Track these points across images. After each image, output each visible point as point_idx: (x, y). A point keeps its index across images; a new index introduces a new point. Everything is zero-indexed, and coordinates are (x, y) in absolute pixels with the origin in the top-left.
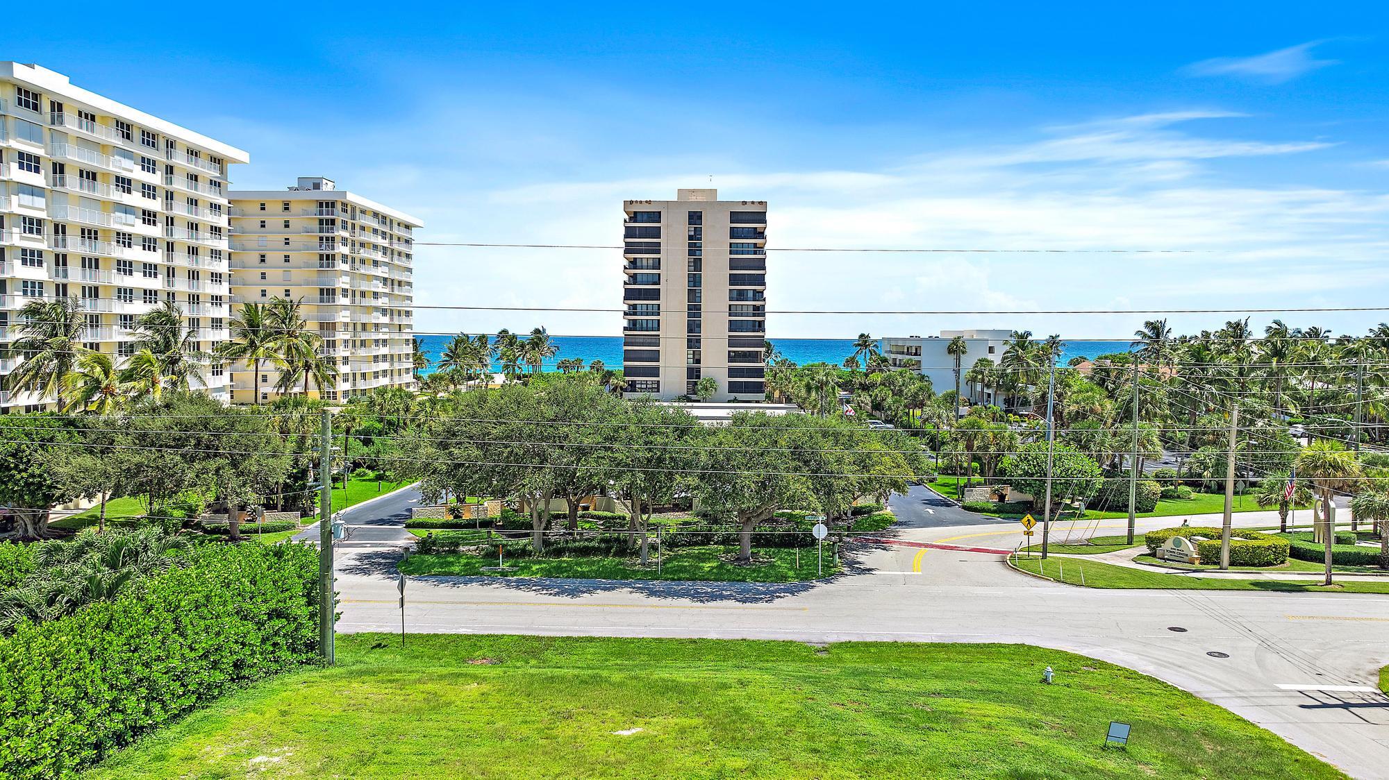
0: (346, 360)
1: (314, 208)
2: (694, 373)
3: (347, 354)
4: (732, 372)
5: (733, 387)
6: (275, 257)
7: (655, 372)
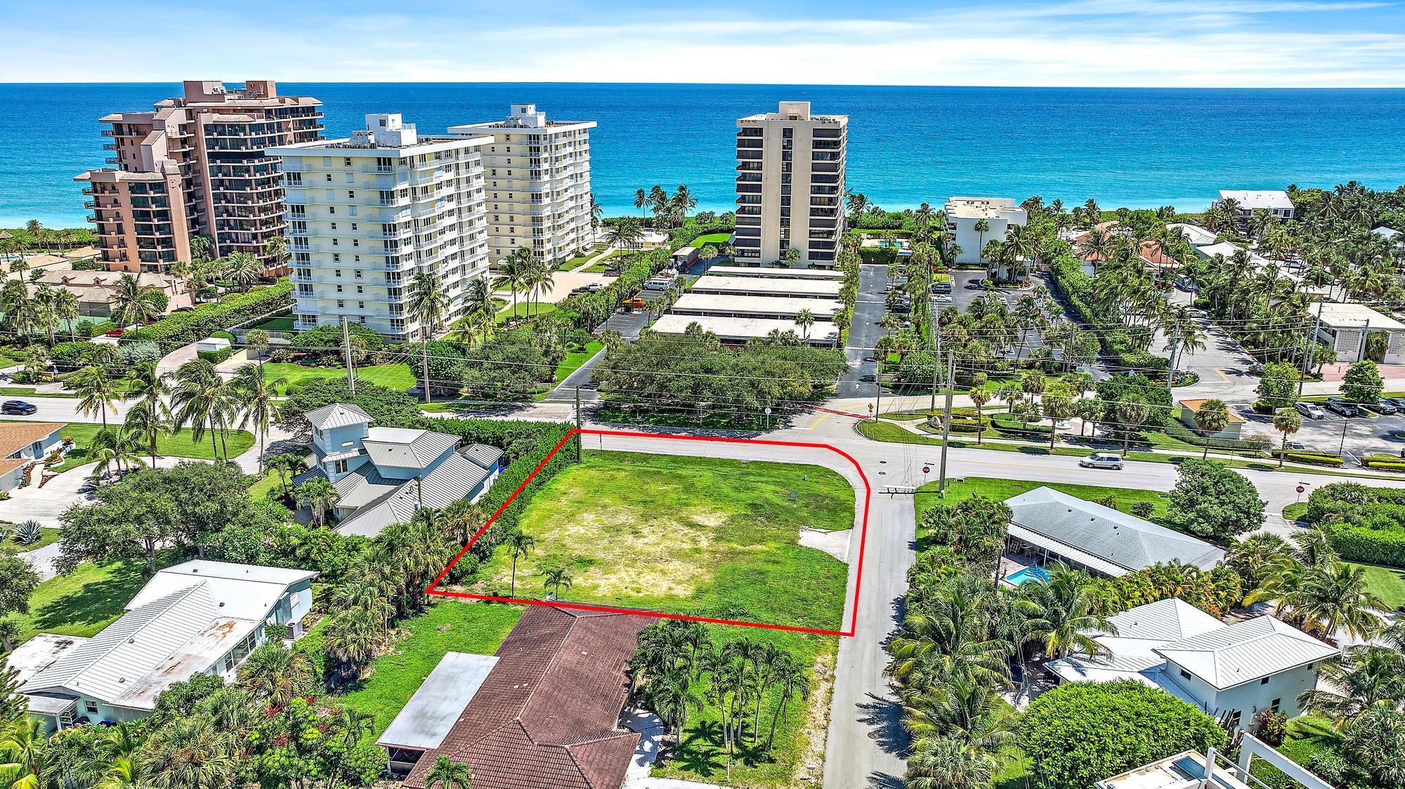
0: (549, 240)
1: (526, 140)
2: (784, 243)
3: (550, 236)
4: (812, 245)
5: (812, 256)
6: (502, 172)
7: (757, 243)
